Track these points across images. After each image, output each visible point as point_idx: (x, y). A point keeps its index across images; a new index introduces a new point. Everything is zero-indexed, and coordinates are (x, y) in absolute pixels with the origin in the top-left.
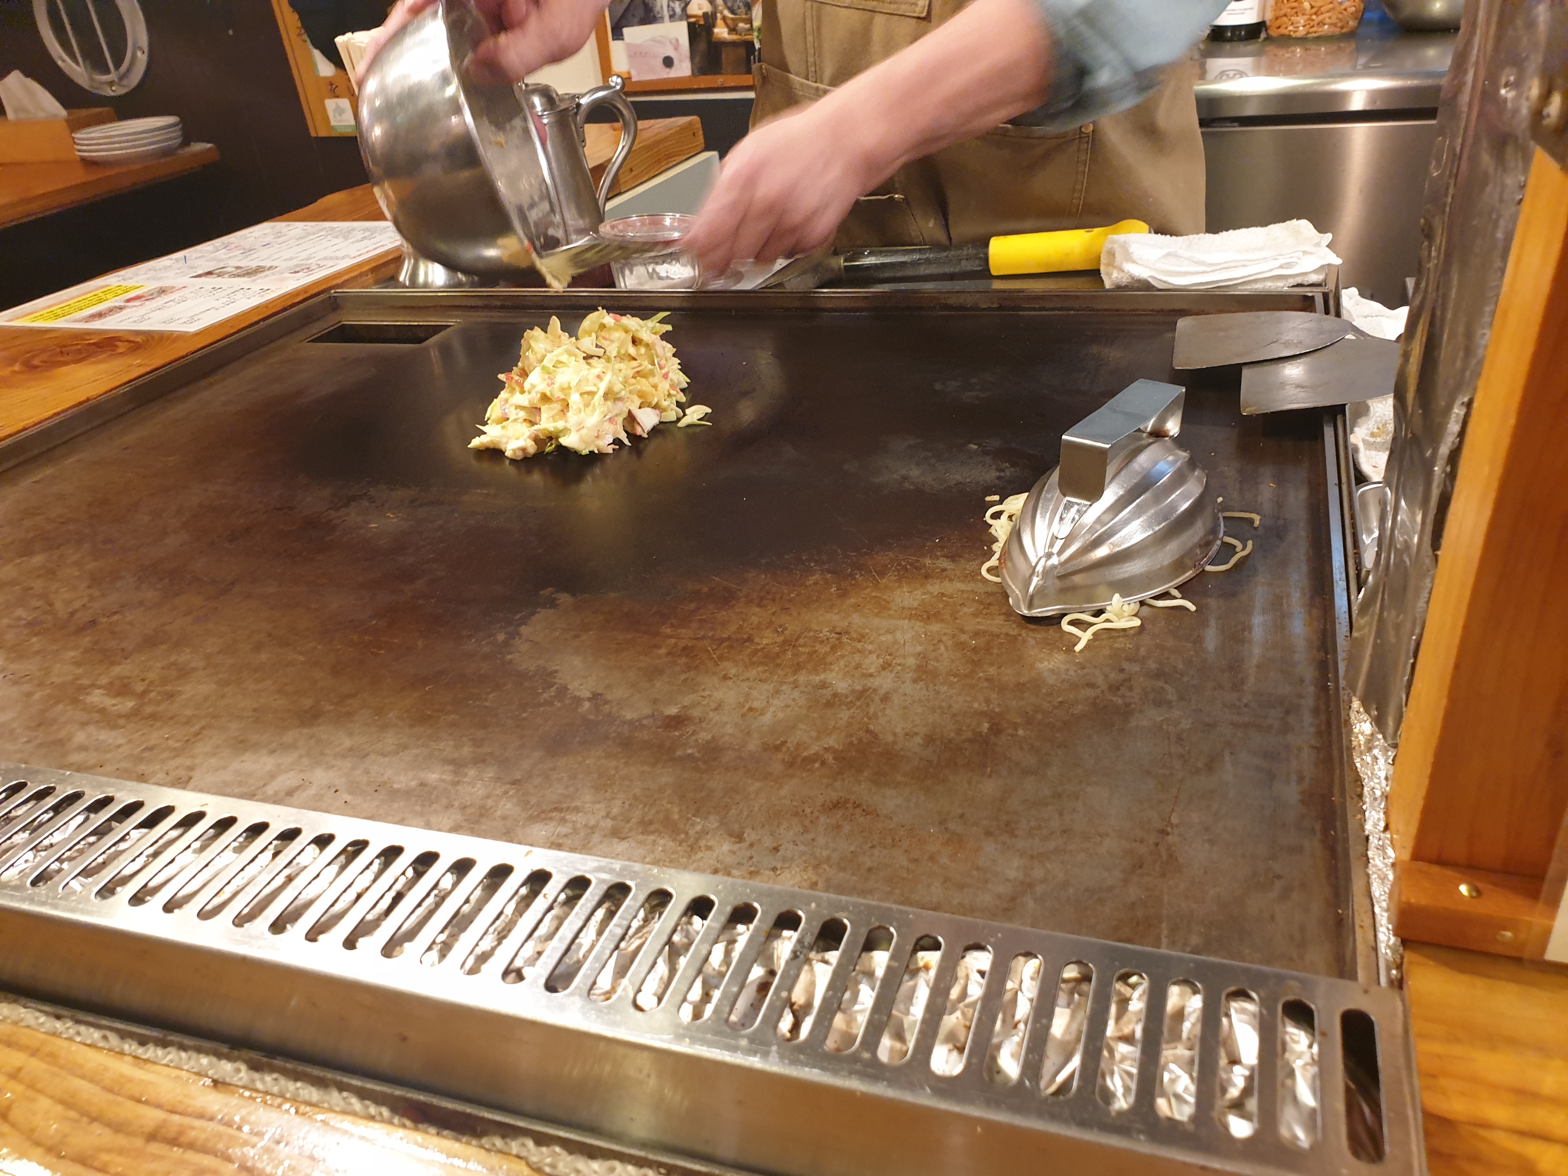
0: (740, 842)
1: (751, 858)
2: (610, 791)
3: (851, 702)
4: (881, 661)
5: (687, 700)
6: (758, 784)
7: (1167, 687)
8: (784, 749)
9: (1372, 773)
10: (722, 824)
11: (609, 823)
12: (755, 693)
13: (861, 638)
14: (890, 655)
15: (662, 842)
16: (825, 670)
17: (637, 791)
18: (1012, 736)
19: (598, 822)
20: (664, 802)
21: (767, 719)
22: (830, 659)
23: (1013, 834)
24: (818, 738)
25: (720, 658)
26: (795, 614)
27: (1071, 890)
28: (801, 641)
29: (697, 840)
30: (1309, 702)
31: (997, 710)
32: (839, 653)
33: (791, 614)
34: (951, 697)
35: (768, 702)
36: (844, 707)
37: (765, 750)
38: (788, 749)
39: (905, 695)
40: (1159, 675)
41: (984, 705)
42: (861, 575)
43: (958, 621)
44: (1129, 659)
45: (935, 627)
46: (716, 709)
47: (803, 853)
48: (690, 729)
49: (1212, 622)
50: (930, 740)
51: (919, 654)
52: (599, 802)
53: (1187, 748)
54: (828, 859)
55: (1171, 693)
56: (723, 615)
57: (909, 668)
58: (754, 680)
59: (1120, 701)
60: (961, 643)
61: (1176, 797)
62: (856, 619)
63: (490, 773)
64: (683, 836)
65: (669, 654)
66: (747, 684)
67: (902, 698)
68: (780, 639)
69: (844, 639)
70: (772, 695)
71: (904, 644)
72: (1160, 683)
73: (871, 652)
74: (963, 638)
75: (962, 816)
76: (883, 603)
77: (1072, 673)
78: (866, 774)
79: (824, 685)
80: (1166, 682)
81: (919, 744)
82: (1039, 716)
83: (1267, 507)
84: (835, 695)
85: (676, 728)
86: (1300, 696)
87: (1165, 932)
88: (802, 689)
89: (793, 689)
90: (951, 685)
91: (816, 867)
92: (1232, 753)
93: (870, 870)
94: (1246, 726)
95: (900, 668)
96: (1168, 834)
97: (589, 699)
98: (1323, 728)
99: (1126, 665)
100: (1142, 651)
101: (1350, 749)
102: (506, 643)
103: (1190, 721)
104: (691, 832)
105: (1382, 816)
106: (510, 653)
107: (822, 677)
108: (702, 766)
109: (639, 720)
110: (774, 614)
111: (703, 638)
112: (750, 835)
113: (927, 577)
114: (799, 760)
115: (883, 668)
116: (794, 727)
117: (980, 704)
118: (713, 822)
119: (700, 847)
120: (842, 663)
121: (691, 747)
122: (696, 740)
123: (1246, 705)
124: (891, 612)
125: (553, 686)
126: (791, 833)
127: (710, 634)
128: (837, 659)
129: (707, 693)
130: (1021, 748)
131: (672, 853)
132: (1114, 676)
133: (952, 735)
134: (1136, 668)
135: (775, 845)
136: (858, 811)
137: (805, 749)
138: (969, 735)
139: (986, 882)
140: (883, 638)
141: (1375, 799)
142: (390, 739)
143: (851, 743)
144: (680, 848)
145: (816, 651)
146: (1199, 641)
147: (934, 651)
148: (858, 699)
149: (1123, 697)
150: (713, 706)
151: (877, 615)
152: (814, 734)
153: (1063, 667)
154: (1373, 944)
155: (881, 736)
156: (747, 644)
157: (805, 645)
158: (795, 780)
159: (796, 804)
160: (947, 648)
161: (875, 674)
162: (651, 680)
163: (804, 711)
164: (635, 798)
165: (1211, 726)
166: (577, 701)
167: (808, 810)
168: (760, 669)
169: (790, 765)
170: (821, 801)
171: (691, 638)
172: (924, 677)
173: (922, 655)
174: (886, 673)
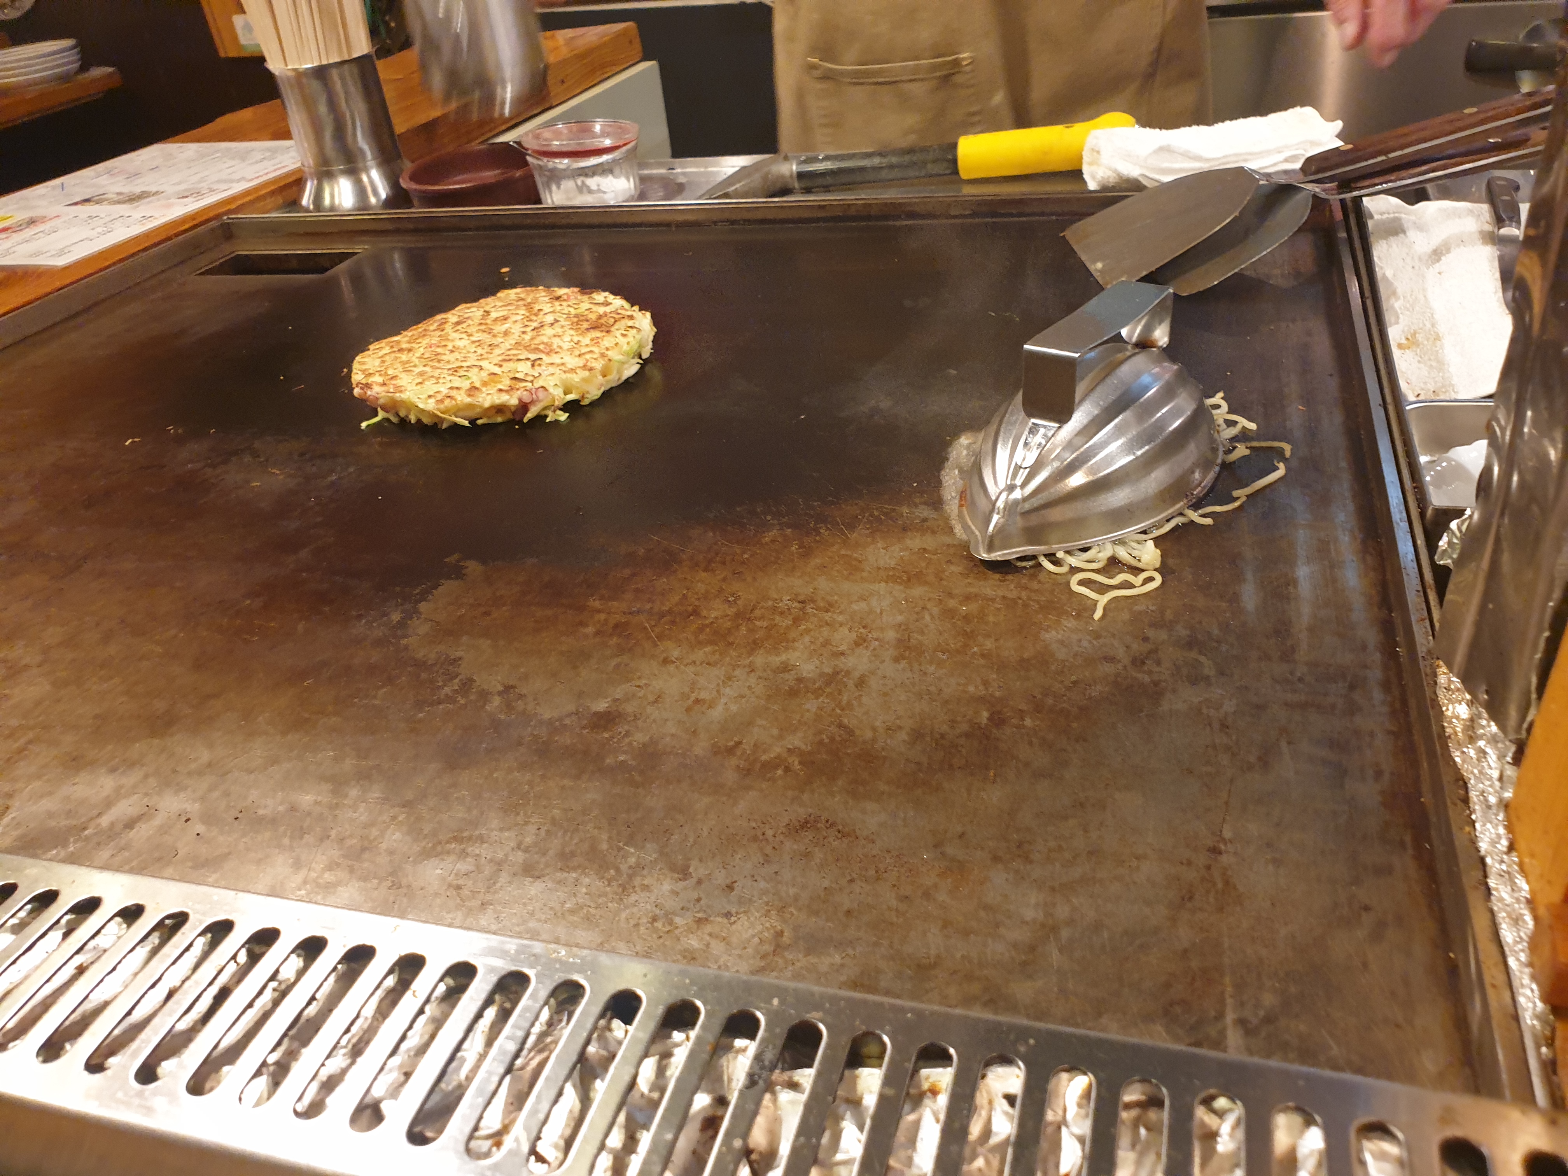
0: (685, 879)
1: (699, 900)
2: (522, 813)
3: (820, 688)
4: (854, 635)
5: (619, 692)
6: (707, 800)
7: (1202, 659)
8: (739, 753)
9: (1481, 772)
10: (662, 854)
11: (520, 856)
12: (702, 681)
13: (829, 607)
14: (864, 627)
15: (587, 881)
16: (787, 648)
17: (557, 812)
18: (1018, 727)
19: (506, 855)
20: (589, 827)
21: (717, 713)
22: (792, 634)
23: (1027, 860)
24: (781, 737)
25: (660, 637)
26: (749, 579)
27: (1106, 934)
28: (757, 613)
29: (631, 877)
30: (1376, 674)
31: (997, 694)
32: (803, 627)
33: (745, 580)
34: (940, 679)
35: (718, 691)
36: (811, 696)
37: (716, 754)
38: (744, 752)
39: (885, 677)
40: (1191, 644)
41: (982, 688)
42: (828, 529)
43: (944, 583)
44: (1154, 625)
45: (918, 591)
46: (654, 702)
47: (764, 892)
48: (622, 729)
49: (1249, 575)
50: (917, 735)
51: (900, 626)
52: (509, 829)
53: (1234, 738)
54: (796, 898)
55: (1208, 668)
56: (662, 582)
57: (888, 643)
58: (701, 664)
59: (1147, 679)
60: (950, 610)
61: (1226, 803)
62: (823, 584)
63: (376, 793)
64: (612, 872)
65: (598, 633)
66: (692, 668)
67: (881, 682)
68: (731, 611)
69: (809, 609)
70: (723, 682)
71: (881, 613)
72: (1194, 654)
73: (841, 625)
74: (952, 603)
75: (962, 836)
76: (854, 563)
77: (1085, 644)
78: (840, 783)
79: (786, 668)
80: (1200, 653)
81: (904, 741)
82: (1050, 701)
83: (1298, 434)
84: (800, 680)
85: (606, 729)
86: (1365, 667)
87: (1229, 990)
88: (760, 673)
89: (749, 673)
90: (940, 664)
91: (781, 910)
92: (1289, 743)
93: (849, 913)
94: (1303, 706)
95: (877, 643)
96: (1220, 853)
97: (500, 693)
98: (1398, 705)
99: (1151, 633)
100: (1169, 615)
101: (1444, 739)
102: (402, 624)
103: (1234, 701)
104: (624, 867)
105: (1502, 830)
106: (406, 636)
107: (783, 657)
108: (638, 778)
109: (560, 719)
110: (724, 580)
111: (638, 612)
112: (698, 870)
113: (905, 529)
114: (758, 766)
115: (857, 644)
116: (751, 723)
117: (976, 687)
118: (650, 852)
119: (634, 887)
120: (807, 639)
121: (625, 752)
122: (630, 744)
123: (1300, 680)
124: (865, 574)
125: (457, 676)
126: (749, 865)
127: (648, 606)
128: (802, 635)
129: (642, 682)
130: (1031, 743)
131: (600, 896)
132: (1137, 647)
133: (945, 728)
134: (1163, 635)
135: (728, 881)
136: (833, 832)
137: (765, 752)
138: (964, 727)
139: (997, 925)
140: (855, 607)
141: (1489, 807)
142: (258, 750)
143: (821, 743)
144: (608, 889)
145: (775, 625)
146: (1235, 599)
147: (917, 621)
148: (828, 684)
149: (1150, 672)
150: (651, 698)
151: (847, 579)
152: (775, 732)
153: (1075, 637)
154: (1511, 1010)
155: (858, 732)
156: (692, 618)
157: (762, 618)
158: (752, 794)
159: (754, 825)
160: (933, 617)
161: (848, 652)
162: (575, 667)
163: (763, 702)
164: (554, 822)
165: (1260, 708)
166: (485, 695)
167: (770, 833)
168: (708, 649)
169: (747, 772)
170: (786, 820)
171: (624, 613)
172: (906, 654)
173: (903, 627)
174: (861, 650)
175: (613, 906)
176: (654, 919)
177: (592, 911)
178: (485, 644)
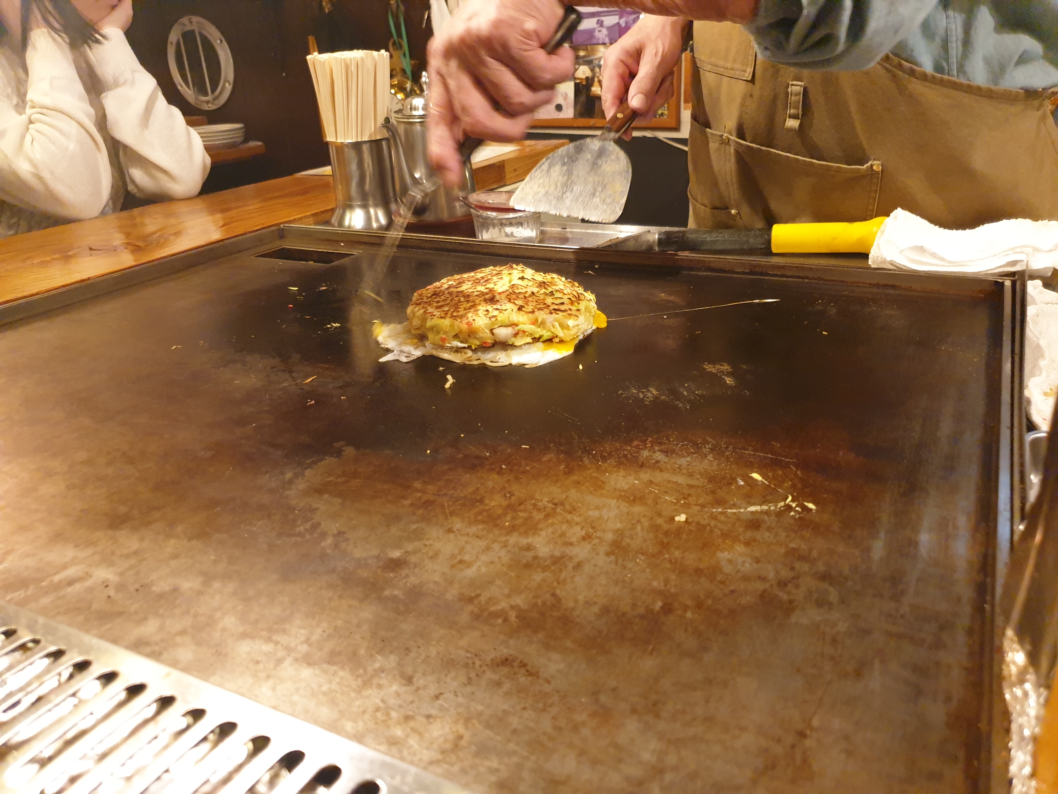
0: (408, 686)
1: (412, 702)
2: (317, 618)
3: (548, 566)
4: (583, 533)
5: (410, 547)
6: (442, 632)
7: (831, 589)
8: (476, 602)
9: (1021, 710)
10: (399, 664)
11: (304, 648)
12: (469, 547)
13: (573, 510)
14: (593, 528)
15: (342, 673)
16: (534, 534)
17: (340, 623)
18: (680, 617)
19: (297, 646)
20: (358, 636)
21: (470, 572)
22: (540, 526)
23: (657, 716)
24: (509, 596)
25: (451, 514)
26: (525, 484)
27: (699, 783)
28: (522, 507)
29: (372, 677)
30: (964, 622)
31: (673, 590)
32: (550, 521)
33: (521, 483)
34: (635, 573)
35: (477, 557)
36: (540, 570)
37: (460, 600)
38: (480, 602)
39: (596, 565)
40: (824, 577)
41: (662, 584)
42: (589, 458)
43: (658, 507)
44: (801, 559)
45: (637, 509)
46: (431, 558)
47: (459, 705)
48: (404, 572)
49: (882, 535)
50: (605, 610)
51: (618, 530)
52: (305, 628)
53: (840, 651)
54: (481, 714)
55: (833, 596)
56: (466, 477)
57: (605, 542)
58: (473, 536)
59: (785, 597)
60: (656, 526)
61: (821, 700)
62: (573, 494)
63: (230, 589)
64: (361, 671)
65: (412, 505)
66: (465, 538)
67: (592, 568)
68: (504, 503)
69: (559, 510)
70: (483, 551)
71: (607, 520)
72: (825, 585)
73: (577, 524)
74: (659, 521)
75: (614, 689)
76: (600, 483)
78: (540, 635)
79: (529, 548)
80: (831, 584)
81: (595, 613)
82: (709, 602)
84: (536, 558)
85: (393, 570)
86: (956, 615)
88: (509, 548)
89: (502, 548)
90: (638, 562)
91: (468, 720)
92: (881, 662)
93: (515, 731)
94: (900, 636)
95: (598, 540)
96: (806, 737)
97: (334, 535)
98: (976, 649)
99: (798, 565)
100: (815, 554)
102: (291, 482)
103: (847, 624)
104: (370, 669)
106: (290, 489)
107: (530, 540)
108: (402, 608)
109: (366, 559)
110: (508, 481)
111: (444, 495)
112: (419, 680)
113: (642, 466)
114: (486, 614)
115: (584, 539)
116: (491, 582)
117: (659, 583)
118: (393, 661)
119: (372, 684)
120: (550, 530)
121: (400, 589)
122: (406, 583)
123: (902, 617)
124: (604, 492)
125: (311, 520)
126: (455, 684)
127: (451, 492)
128: (548, 526)
129: (429, 542)
130: (686, 630)
131: (347, 686)
132: (785, 573)
133: (627, 609)
134: (806, 567)
135: (437, 692)
136: (523, 671)
137: (494, 604)
138: (642, 610)
139: (620, 761)
140: (590, 513)
142: (169, 548)
143: (536, 604)
144: (354, 682)
145: (532, 517)
146: (868, 550)
148: (555, 563)
149: (789, 593)
150: (431, 554)
151: (591, 493)
152: (506, 591)
155: (564, 601)
156: (477, 504)
157: (524, 511)
158: (476, 633)
159: (469, 655)
160: (642, 529)
161: (575, 543)
162: (388, 526)
163: (505, 569)
164: (336, 628)
165: (866, 632)
166: (324, 535)
167: (478, 663)
168: (480, 527)
169: (476, 617)
170: (492, 656)
171: (434, 494)
172: (616, 551)
173: (620, 532)
174: (585, 544)
175: (353, 695)
176: (378, 709)
177: (338, 696)
178: (338, 501)
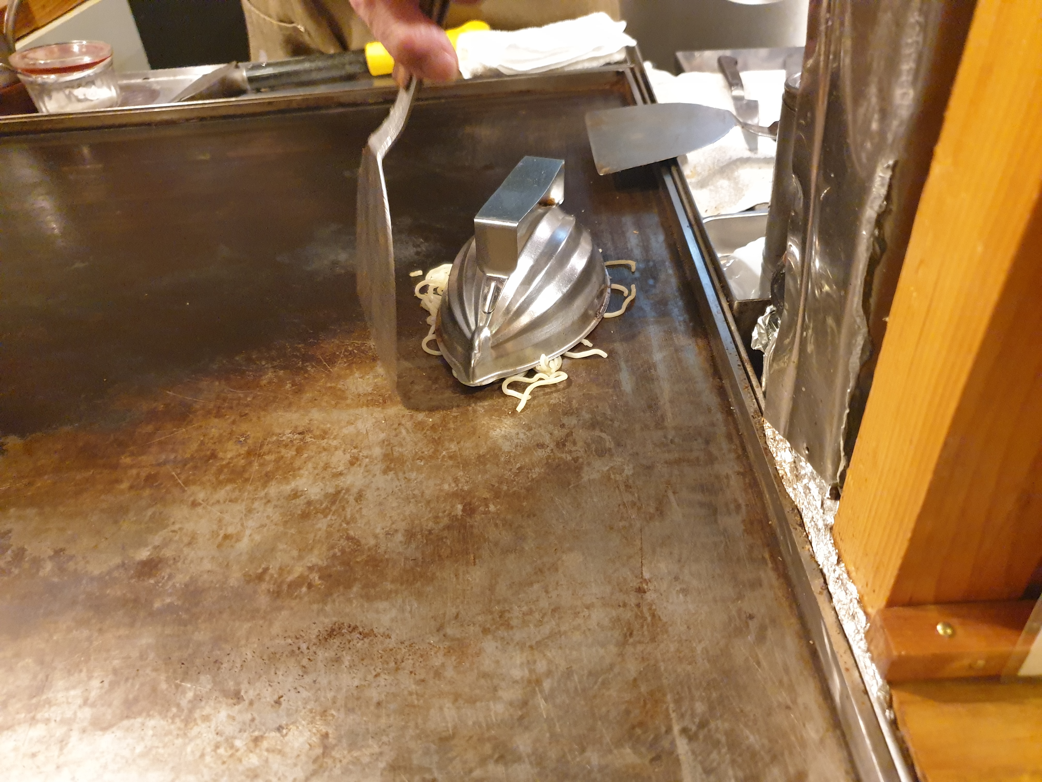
0: (238, 703)
1: (253, 720)
2: (85, 670)
3: (327, 507)
4: (348, 456)
5: (157, 539)
6: (247, 626)
8: (267, 578)
9: (809, 503)
10: (215, 683)
11: (87, 712)
12: (227, 517)
13: (324, 434)
14: (355, 448)
15: (151, 723)
16: (294, 477)
17: (116, 663)
18: (485, 513)
19: (75, 713)
20: (148, 670)
21: (244, 545)
22: (297, 463)
23: (509, 627)
24: (300, 558)
25: (187, 483)
26: (254, 419)
27: (576, 678)
28: (265, 448)
29: (191, 711)
30: (721, 430)
31: (466, 488)
32: (306, 455)
33: (250, 420)
34: (421, 483)
35: (242, 525)
36: (320, 515)
37: (248, 582)
38: (272, 576)
39: (378, 489)
40: (593, 425)
41: (453, 485)
42: (313, 367)
43: (412, 401)
44: (565, 414)
45: (392, 411)
46: (190, 544)
47: (307, 701)
48: (165, 573)
49: (624, 365)
50: (410, 535)
51: (383, 442)
52: (74, 687)
53: (636, 495)
54: (334, 701)
55: (609, 442)
56: (181, 433)
57: (376, 459)
58: (225, 502)
59: (569, 458)
60: (420, 423)
61: (641, 549)
62: (316, 415)
64: (174, 710)
65: (131, 487)
66: (217, 507)
67: (375, 494)
68: (244, 450)
69: (308, 439)
70: (246, 515)
71: (367, 434)
72: (597, 433)
73: (336, 448)
74: (421, 417)
75: (457, 617)
76: (339, 393)
77: (521, 436)
78: (355, 589)
79: (296, 495)
80: (601, 431)
81: (401, 542)
82: (505, 487)
83: (637, 252)
84: (309, 503)
85: (150, 575)
86: (713, 425)
87: (672, 706)
88: (274, 502)
89: (266, 504)
90: (419, 470)
91: (324, 713)
92: (674, 493)
93: (379, 704)
94: (678, 462)
95: (367, 460)
96: (645, 592)
97: (51, 558)
98: (740, 452)
99: (565, 420)
100: (575, 403)
101: (779, 479)
103: (631, 466)
104: (184, 704)
105: (832, 549)
107: (293, 485)
108: (185, 616)
109: (109, 573)
110: (234, 422)
111: (165, 463)
112: (248, 692)
114: (285, 587)
115: (352, 463)
116: (273, 549)
117: (449, 485)
118: (206, 682)
119: (195, 720)
120: (310, 465)
121: (170, 595)
122: (174, 586)
123: (672, 442)
124: (348, 402)
125: (7, 549)
126: (290, 679)
127: (172, 457)
128: (305, 462)
129: (177, 527)
130: (496, 525)
131: (166, 735)
132: (559, 433)
133: (431, 525)
134: (573, 421)
135: (276, 697)
136: (356, 635)
137: (289, 572)
138: (446, 521)
139: (495, 689)
140: (345, 431)
141: (819, 530)
143: (334, 556)
144: (172, 727)
145: (282, 457)
146: (617, 385)
147: (396, 435)
148: (333, 503)
149: (570, 452)
150: (186, 540)
151: (335, 407)
152: (295, 553)
153: (513, 432)
154: (863, 688)
155: (363, 542)
156: (211, 461)
157: (269, 452)
158: (285, 613)
159: (289, 641)
160: (408, 431)
161: (345, 472)
162: (116, 522)
163: (281, 529)
164: (115, 672)
165: (650, 468)
166: (37, 562)
167: (304, 646)
168: (229, 487)
169: (276, 594)
170: (316, 632)
171: (153, 465)
172: (392, 465)
173: (386, 443)
174: (354, 469)
175: (179, 741)
176: (217, 747)
177: (161, 751)
178: (31, 512)
